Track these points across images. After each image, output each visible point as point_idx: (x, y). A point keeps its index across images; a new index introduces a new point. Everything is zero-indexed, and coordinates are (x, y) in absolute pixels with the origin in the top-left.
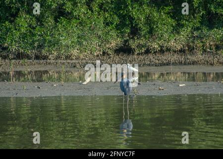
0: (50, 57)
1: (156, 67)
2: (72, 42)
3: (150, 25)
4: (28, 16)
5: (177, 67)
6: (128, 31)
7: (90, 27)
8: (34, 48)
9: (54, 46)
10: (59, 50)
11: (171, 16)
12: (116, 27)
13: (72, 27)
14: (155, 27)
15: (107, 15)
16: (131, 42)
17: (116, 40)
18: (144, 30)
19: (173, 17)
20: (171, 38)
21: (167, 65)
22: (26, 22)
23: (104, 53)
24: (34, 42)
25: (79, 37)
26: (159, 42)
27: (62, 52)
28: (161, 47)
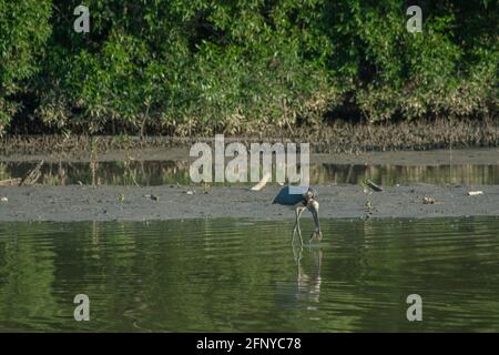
0: (178, 130)
1: (418, 152)
2: (228, 96)
3: (403, 57)
4: (130, 38)
5: (464, 152)
6: (353, 70)
7: (269, 63)
8: (143, 109)
9: (189, 105)
10: (198, 114)
11: (450, 37)
12: (326, 62)
13: (228, 63)
14: (414, 62)
15: (306, 35)
16: (361, 95)
17: (325, 91)
18: (391, 68)
19: (455, 41)
20: (450, 86)
21: (442, 147)
22: (126, 51)
23: (300, 121)
24: (142, 96)
25: (243, 86)
26: (425, 96)
27: (206, 119)
28: (429, 107)
